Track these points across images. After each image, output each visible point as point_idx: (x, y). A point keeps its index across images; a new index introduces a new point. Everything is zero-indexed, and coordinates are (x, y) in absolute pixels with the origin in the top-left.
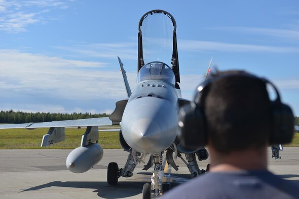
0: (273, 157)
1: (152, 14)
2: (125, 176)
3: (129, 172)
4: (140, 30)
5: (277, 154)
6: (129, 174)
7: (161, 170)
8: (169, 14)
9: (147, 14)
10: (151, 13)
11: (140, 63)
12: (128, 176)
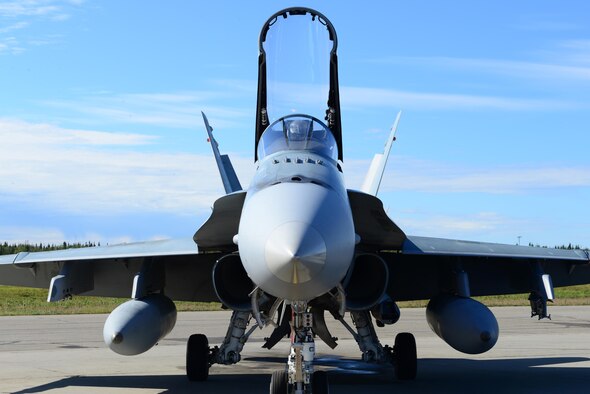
0: (533, 315)
1: (285, 17)
2: (225, 363)
3: (231, 353)
4: (262, 50)
5: (541, 310)
6: (233, 357)
7: (309, 341)
8: (321, 16)
9: (275, 16)
10: (283, 13)
11: (261, 119)
12: (231, 361)
